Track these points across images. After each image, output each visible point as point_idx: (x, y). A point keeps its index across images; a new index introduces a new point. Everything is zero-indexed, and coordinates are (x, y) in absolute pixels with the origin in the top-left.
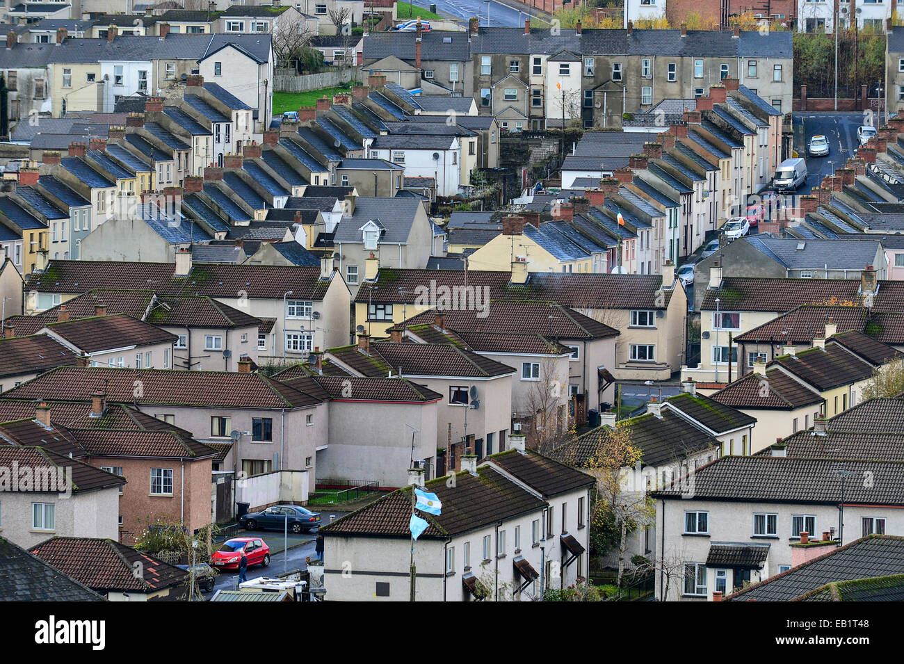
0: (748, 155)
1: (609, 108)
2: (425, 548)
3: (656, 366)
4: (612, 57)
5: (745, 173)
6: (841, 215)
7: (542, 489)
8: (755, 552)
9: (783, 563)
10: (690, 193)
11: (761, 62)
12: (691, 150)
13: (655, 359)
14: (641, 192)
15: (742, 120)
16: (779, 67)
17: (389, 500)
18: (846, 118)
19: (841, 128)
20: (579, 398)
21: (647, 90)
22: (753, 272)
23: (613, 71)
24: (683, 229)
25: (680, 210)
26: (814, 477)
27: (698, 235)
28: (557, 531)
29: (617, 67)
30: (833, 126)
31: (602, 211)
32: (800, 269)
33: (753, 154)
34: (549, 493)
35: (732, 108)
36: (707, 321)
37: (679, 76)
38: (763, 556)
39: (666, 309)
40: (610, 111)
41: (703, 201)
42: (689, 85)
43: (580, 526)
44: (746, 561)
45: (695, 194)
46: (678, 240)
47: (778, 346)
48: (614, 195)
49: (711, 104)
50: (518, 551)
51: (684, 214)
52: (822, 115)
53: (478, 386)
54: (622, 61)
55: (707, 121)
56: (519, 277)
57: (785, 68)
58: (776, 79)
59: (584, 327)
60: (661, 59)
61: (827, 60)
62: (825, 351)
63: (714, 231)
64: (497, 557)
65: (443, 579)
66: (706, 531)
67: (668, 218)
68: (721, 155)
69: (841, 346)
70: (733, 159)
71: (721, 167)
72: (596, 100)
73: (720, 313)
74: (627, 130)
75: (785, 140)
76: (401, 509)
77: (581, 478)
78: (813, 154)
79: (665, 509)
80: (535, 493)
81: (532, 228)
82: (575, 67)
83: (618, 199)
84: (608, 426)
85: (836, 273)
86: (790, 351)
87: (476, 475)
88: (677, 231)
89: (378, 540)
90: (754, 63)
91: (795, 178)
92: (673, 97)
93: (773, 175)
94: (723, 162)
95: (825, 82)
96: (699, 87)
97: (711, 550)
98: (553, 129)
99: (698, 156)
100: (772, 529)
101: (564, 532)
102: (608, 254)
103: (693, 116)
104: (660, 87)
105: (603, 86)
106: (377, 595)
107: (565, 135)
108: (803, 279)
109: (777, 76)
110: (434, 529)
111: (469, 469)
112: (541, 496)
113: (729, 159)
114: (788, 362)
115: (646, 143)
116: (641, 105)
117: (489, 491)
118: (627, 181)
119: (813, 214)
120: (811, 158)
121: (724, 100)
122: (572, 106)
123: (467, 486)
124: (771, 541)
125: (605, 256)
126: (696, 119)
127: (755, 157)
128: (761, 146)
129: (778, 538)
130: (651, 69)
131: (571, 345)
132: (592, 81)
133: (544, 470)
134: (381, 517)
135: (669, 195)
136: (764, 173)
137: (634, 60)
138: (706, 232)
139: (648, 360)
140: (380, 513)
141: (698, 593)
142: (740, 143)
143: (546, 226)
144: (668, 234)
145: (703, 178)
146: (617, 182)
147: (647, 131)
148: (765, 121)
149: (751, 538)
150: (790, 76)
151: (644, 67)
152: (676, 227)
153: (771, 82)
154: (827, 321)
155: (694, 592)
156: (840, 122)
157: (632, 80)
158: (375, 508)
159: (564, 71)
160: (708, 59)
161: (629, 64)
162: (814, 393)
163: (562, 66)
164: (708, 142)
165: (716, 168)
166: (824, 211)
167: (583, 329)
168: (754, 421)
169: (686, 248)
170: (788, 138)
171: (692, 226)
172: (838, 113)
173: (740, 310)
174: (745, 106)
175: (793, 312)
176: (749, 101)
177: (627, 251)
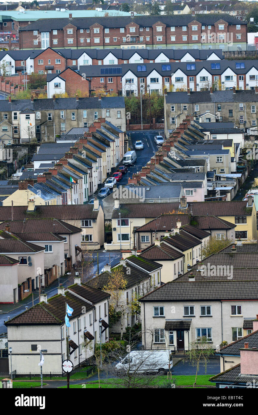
0: (112, 150)
1: (48, 133)
2: (52, 329)
3: (94, 244)
4: (48, 111)
5: (111, 158)
6: (160, 175)
7: (92, 300)
8: (186, 323)
9: (198, 327)
10: (91, 168)
11: (112, 110)
12: (89, 149)
13: (93, 241)
14: (72, 169)
15: (108, 135)
16: (120, 112)
17: (34, 309)
18: (148, 132)
19: (147, 137)
20: (68, 259)
21: (63, 125)
22: (129, 201)
23: (48, 117)
24: (89, 183)
25: (88, 175)
26: (208, 289)
27: (95, 186)
28: (98, 318)
29: (50, 115)
30: (144, 137)
31: (57, 177)
32: (148, 199)
33: (114, 150)
34: (94, 302)
35: (103, 131)
36: (114, 223)
37: (77, 118)
38: (189, 324)
39: (96, 219)
40: (48, 134)
41: (96, 171)
42: (81, 122)
43: (106, 316)
44: (182, 327)
45: (93, 169)
46: (88, 188)
47: (154, 233)
48: (61, 171)
49: (95, 129)
50: (85, 328)
51: (89, 177)
52: (138, 132)
53: (31, 256)
54: (52, 112)
55: (94, 137)
56: (31, 208)
57: (122, 112)
58: (118, 117)
59: (68, 228)
60: (68, 111)
61: (137, 108)
62: (180, 234)
63: (101, 184)
64: (78, 331)
65: (61, 342)
66: (163, 315)
67: (84, 179)
68: (102, 151)
69: (185, 232)
70: (107, 152)
71: (102, 156)
72: (42, 130)
73: (120, 219)
74: (58, 142)
75: (125, 143)
76: (40, 312)
77: (105, 295)
78: (137, 149)
79: (145, 306)
80: (89, 302)
81: (31, 186)
82: (32, 116)
83: (63, 172)
84: (108, 271)
85: (164, 200)
86: (167, 235)
87: (65, 296)
88: (87, 184)
89: (31, 326)
90: (109, 111)
91: (132, 160)
92: (75, 127)
93: (122, 158)
94: (103, 154)
95: (137, 117)
96: (85, 122)
97: (166, 323)
98: (25, 143)
99: (92, 152)
100: (192, 312)
101: (100, 319)
102: (62, 196)
103: (89, 135)
104: (69, 123)
105: (45, 123)
106: (32, 350)
107: (30, 145)
108: (150, 203)
109: (119, 116)
110: (56, 320)
111: (62, 293)
112: (92, 303)
113: (105, 153)
114: (167, 239)
115: (71, 147)
116: (61, 131)
117: (71, 302)
118: (65, 164)
119: (149, 175)
120: (137, 150)
121: (100, 127)
122: (32, 133)
123: (62, 301)
124: (192, 318)
125: (61, 197)
126: (90, 136)
127: (115, 151)
128: (117, 146)
129: (195, 317)
130: (65, 115)
131: (63, 236)
132: (39, 121)
133: (90, 292)
134: (32, 316)
135: (83, 169)
136: (118, 158)
137: (57, 111)
138: (98, 184)
139: (89, 241)
140: (31, 314)
141: (161, 342)
142: (109, 146)
143: (36, 185)
144: (84, 186)
145: (96, 161)
146: (62, 165)
147: (72, 142)
148: (117, 135)
149: (183, 317)
150: (124, 116)
151: (61, 114)
152: (87, 183)
153: (117, 119)
154: (177, 221)
155: (159, 342)
156: (146, 134)
157: (56, 121)
158: (28, 313)
159: (28, 118)
160: (89, 110)
161: (55, 114)
162: (180, 253)
163: (26, 116)
164: (95, 145)
165: (100, 157)
166: (153, 173)
167: (68, 229)
168: (161, 266)
169: (91, 192)
170: (126, 142)
171: (92, 182)
172: (143, 130)
173: (129, 218)
174: (108, 130)
175: (159, 217)
176: (110, 127)
177: (69, 194)
